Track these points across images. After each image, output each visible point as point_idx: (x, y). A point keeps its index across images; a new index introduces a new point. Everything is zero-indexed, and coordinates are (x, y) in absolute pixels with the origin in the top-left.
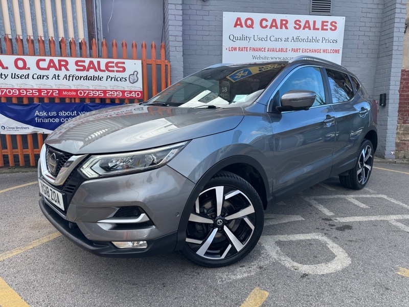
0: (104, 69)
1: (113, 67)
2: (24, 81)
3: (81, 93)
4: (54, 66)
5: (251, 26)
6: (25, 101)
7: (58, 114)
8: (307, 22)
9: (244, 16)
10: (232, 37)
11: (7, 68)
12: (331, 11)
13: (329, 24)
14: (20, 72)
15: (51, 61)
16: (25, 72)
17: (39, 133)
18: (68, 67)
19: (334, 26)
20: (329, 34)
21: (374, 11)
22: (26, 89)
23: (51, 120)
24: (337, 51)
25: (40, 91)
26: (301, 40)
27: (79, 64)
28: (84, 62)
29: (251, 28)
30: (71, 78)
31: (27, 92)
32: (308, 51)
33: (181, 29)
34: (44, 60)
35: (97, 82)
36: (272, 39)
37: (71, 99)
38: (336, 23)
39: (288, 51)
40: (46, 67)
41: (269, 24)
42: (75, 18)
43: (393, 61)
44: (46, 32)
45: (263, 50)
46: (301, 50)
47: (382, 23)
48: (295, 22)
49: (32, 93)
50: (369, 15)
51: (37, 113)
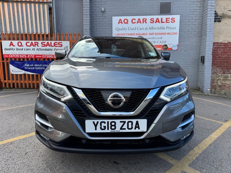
0: (53, 45)
1: (57, 44)
2: (21, 51)
3: (43, 56)
4: (33, 45)
5: (127, 23)
6: (22, 60)
7: (34, 65)
8: (158, 19)
9: (123, 18)
10: (117, 29)
11: (15, 46)
12: (171, 12)
13: (170, 19)
14: (20, 48)
15: (32, 43)
16: (21, 48)
17: (26, 73)
18: (38, 45)
19: (173, 21)
20: (170, 25)
21: (197, 11)
22: (21, 55)
23: (31, 68)
24: (176, 34)
25: (27, 55)
26: (154, 29)
27: (43, 43)
28: (45, 42)
29: (127, 24)
30: (39, 50)
31: (22, 56)
32: (159, 34)
33: (89, 26)
34: (29, 42)
35: (50, 51)
36: (138, 29)
37: (39, 59)
38: (174, 18)
39: (147, 34)
40: (30, 45)
41: (136, 21)
42: (45, 24)
43: (207, 38)
44: (32, 30)
45: (133, 34)
46: (154, 34)
47: (203, 17)
48: (151, 20)
49: (24, 56)
50: (194, 13)
51: (26, 65)
